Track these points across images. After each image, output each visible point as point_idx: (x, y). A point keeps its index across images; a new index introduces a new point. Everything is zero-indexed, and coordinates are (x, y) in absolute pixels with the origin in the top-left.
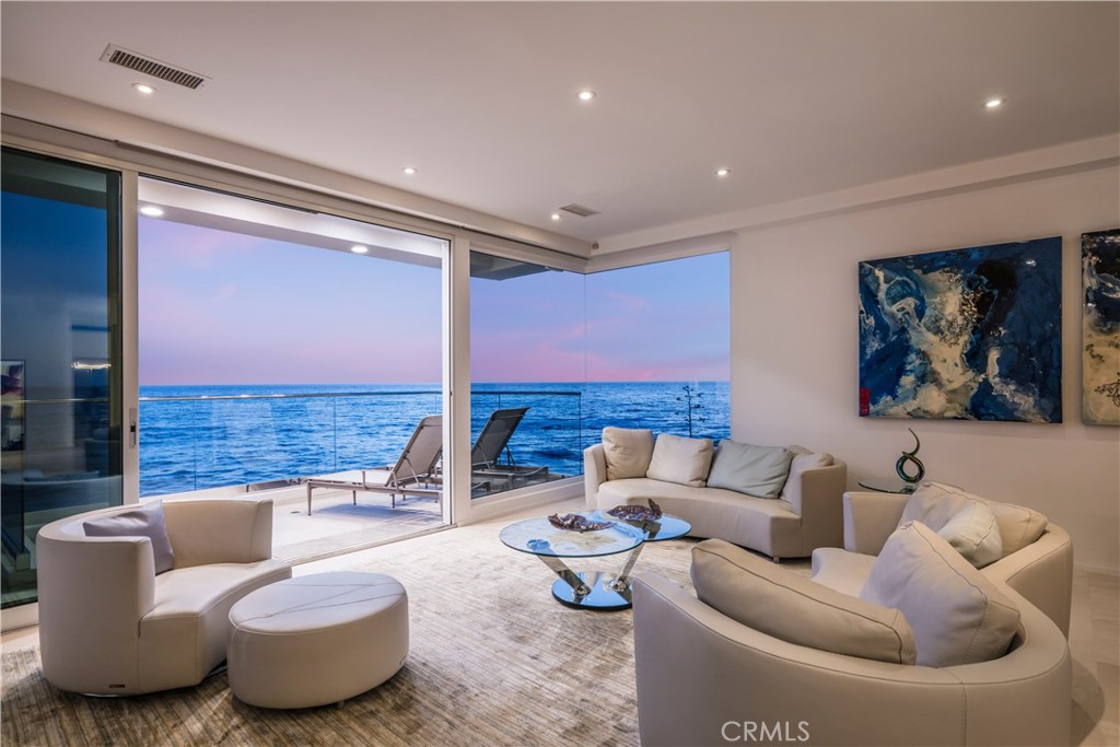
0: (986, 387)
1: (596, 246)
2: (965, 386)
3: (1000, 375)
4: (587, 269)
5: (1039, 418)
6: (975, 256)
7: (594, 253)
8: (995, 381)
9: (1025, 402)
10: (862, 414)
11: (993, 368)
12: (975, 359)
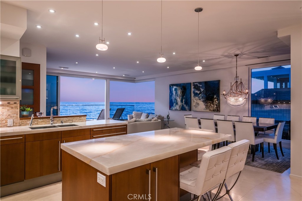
0: (183, 105)
1: (135, 79)
2: (181, 105)
3: (184, 103)
4: (135, 82)
5: (188, 110)
6: (182, 85)
7: (135, 80)
8: (184, 104)
9: (187, 108)
10: (170, 109)
11: (184, 102)
12: (182, 101)
